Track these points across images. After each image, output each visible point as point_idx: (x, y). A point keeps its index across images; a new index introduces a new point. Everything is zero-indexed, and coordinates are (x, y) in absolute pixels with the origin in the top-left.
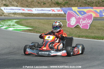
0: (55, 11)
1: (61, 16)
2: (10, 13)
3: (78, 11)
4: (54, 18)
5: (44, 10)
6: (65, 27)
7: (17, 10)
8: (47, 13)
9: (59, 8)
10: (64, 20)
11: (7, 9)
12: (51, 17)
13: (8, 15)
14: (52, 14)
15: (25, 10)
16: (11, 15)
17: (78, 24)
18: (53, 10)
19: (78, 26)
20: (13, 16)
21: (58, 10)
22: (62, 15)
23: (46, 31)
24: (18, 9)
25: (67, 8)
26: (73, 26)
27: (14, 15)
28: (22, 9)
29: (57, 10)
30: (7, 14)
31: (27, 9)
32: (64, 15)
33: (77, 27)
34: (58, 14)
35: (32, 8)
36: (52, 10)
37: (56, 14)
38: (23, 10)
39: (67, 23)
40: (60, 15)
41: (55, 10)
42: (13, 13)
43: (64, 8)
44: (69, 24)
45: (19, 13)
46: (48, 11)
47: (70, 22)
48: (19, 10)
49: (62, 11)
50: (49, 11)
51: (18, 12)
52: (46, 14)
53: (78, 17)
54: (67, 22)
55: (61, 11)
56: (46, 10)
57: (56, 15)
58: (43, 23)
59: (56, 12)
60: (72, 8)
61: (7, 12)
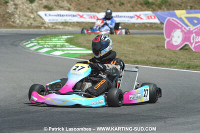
0: (141, 18)
1: (154, 27)
2: (57, 23)
3: (186, 18)
4: (141, 31)
5: (121, 17)
6: (162, 49)
7: (70, 18)
8: (127, 22)
9: (149, 13)
10: (160, 36)
11: (50, 15)
12: (134, 29)
13: (53, 26)
14: (137, 23)
15: (84, 16)
16: (57, 27)
17: (186, 43)
18: (139, 17)
19: (187, 47)
20: (62, 29)
21: (148, 17)
22: (156, 25)
23: (126, 57)
24: (71, 15)
25: (166, 12)
26: (178, 46)
27: (64, 26)
28: (79, 15)
29: (145, 17)
30: (50, 25)
31: (88, 15)
32: (160, 26)
33: (185, 48)
34: (148, 23)
35: (98, 12)
36: (136, 16)
37: (144, 23)
38: (81, 17)
39: (166, 42)
40: (152, 26)
41: (142, 16)
42: (62, 23)
43: (159, 12)
44: (168, 42)
45: (74, 22)
46: (128, 19)
47: (172, 39)
48: (74, 16)
49: (155, 18)
50: (131, 17)
51: (70, 21)
52: (124, 23)
53: (188, 29)
54: (165, 40)
55: (153, 17)
56: (125, 17)
57: (144, 26)
58: (119, 42)
59: (145, 20)
60: (175, 13)
61: (49, 20)
